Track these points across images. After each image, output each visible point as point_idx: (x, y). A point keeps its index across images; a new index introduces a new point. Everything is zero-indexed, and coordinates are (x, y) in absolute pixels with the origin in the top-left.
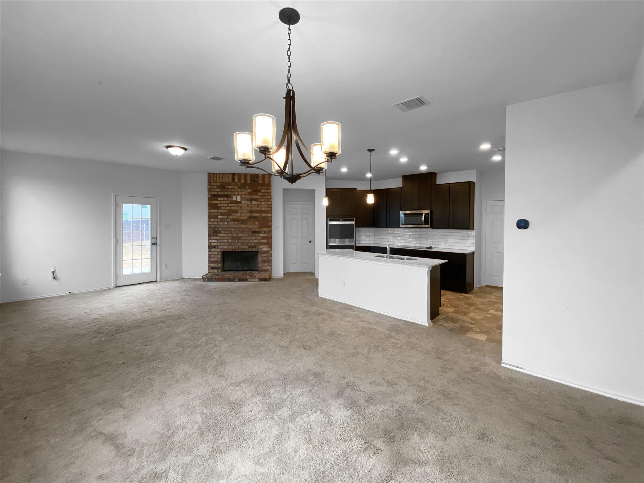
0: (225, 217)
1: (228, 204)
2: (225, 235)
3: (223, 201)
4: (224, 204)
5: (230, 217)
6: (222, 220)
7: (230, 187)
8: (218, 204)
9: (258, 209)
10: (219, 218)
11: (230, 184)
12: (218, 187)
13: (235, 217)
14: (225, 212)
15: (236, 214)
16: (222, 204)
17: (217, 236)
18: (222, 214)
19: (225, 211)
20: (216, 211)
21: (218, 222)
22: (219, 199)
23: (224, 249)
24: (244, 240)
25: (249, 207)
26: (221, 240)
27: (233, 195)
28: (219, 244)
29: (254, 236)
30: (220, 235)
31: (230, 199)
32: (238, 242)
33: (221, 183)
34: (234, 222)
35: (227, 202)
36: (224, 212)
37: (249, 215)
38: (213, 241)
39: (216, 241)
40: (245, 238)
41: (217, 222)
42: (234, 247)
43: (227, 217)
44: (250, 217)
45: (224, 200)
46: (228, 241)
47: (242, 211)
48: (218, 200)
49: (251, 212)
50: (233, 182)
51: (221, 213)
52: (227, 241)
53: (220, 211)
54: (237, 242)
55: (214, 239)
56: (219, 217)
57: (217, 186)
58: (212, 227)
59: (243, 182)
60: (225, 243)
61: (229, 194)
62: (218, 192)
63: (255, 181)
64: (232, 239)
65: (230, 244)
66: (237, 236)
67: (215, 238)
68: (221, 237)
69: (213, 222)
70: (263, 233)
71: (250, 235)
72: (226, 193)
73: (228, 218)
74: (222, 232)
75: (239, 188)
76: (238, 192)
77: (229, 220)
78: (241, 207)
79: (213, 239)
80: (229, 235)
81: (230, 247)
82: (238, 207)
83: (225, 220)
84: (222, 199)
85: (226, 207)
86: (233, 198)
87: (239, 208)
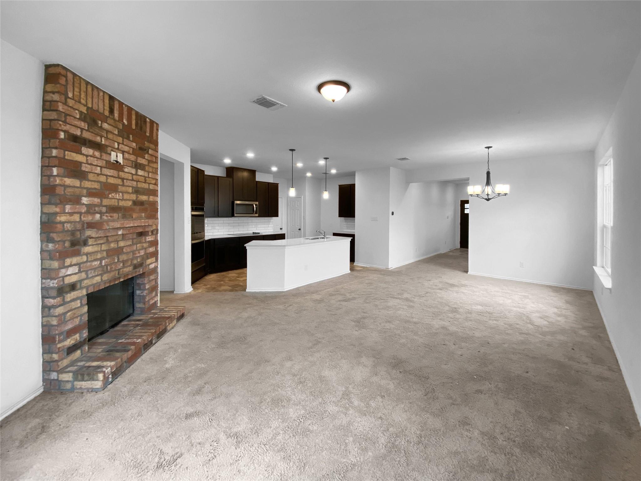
0: (96, 200)
1: (101, 167)
2: (96, 248)
3: (92, 158)
4: (94, 167)
5: (106, 202)
6: (90, 209)
7: (105, 126)
8: (81, 163)
9: (146, 186)
10: (84, 204)
11: (105, 119)
12: (83, 118)
13: (114, 203)
14: (95, 189)
15: (116, 194)
16: (89, 166)
17: (78, 253)
18: (91, 193)
19: (96, 186)
20: (77, 183)
21: (81, 213)
22: (84, 150)
23: (94, 285)
24: (127, 253)
25: (135, 181)
26: (89, 264)
27: (110, 148)
28: (83, 275)
29: (140, 243)
30: (87, 249)
31: (105, 157)
32: (118, 260)
33: (88, 108)
34: (112, 215)
35: (100, 163)
36: (93, 187)
37: (134, 197)
38: (70, 271)
39: (75, 269)
40: (129, 250)
41: (79, 215)
42: (112, 274)
43: (99, 200)
44: (135, 203)
45: (93, 156)
46: (101, 263)
47: (124, 189)
48: (79, 152)
49: (137, 191)
50: (111, 117)
51: (87, 189)
52: (99, 262)
53: (87, 184)
54: (116, 261)
55: (71, 266)
56: (85, 200)
57: (81, 113)
58: (68, 231)
59: (125, 122)
60: (95, 269)
61: (103, 143)
62: (82, 129)
63: (141, 128)
64: (108, 256)
65: (104, 270)
66: (116, 245)
67: (75, 260)
68: (87, 254)
69: (71, 214)
70: (150, 234)
71: (135, 241)
72: (98, 139)
73: (101, 205)
74: (90, 242)
75: (120, 134)
76: (119, 144)
77: (104, 210)
78: (123, 179)
79: (69, 264)
80: (104, 247)
81: (106, 277)
82: (119, 177)
83: (97, 209)
84: (90, 151)
85: (98, 175)
86: (110, 154)
87: (119, 182)
